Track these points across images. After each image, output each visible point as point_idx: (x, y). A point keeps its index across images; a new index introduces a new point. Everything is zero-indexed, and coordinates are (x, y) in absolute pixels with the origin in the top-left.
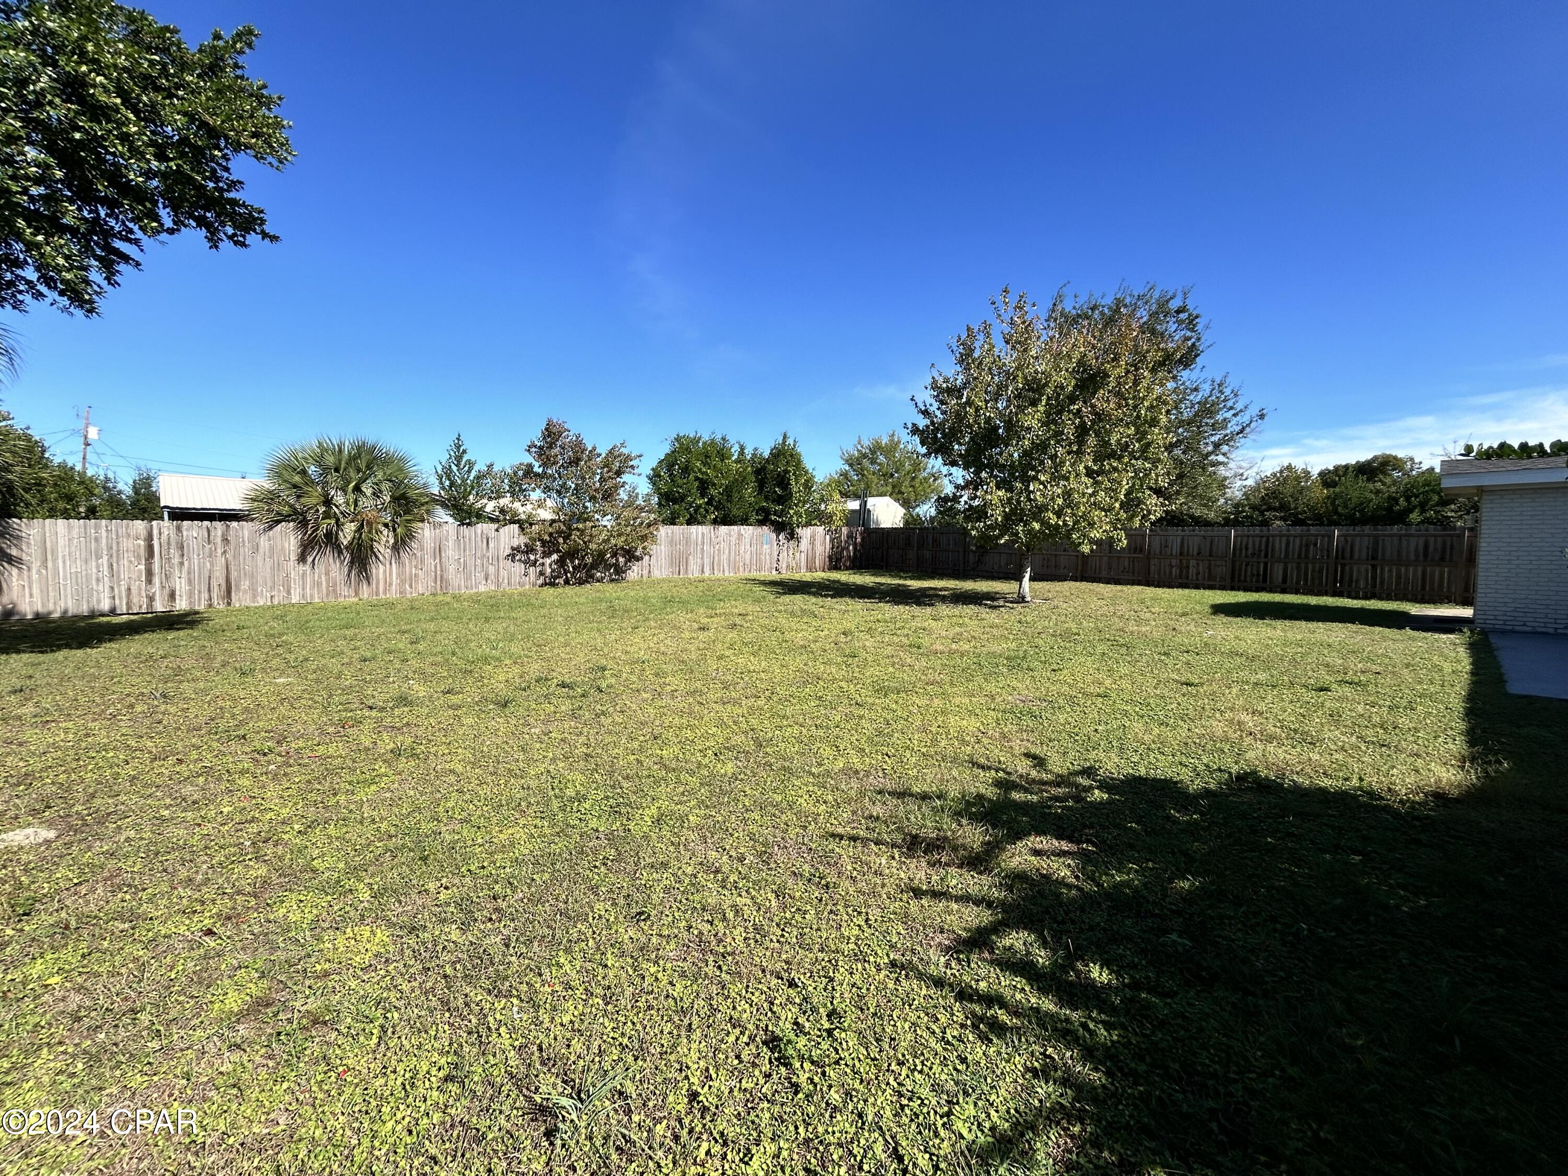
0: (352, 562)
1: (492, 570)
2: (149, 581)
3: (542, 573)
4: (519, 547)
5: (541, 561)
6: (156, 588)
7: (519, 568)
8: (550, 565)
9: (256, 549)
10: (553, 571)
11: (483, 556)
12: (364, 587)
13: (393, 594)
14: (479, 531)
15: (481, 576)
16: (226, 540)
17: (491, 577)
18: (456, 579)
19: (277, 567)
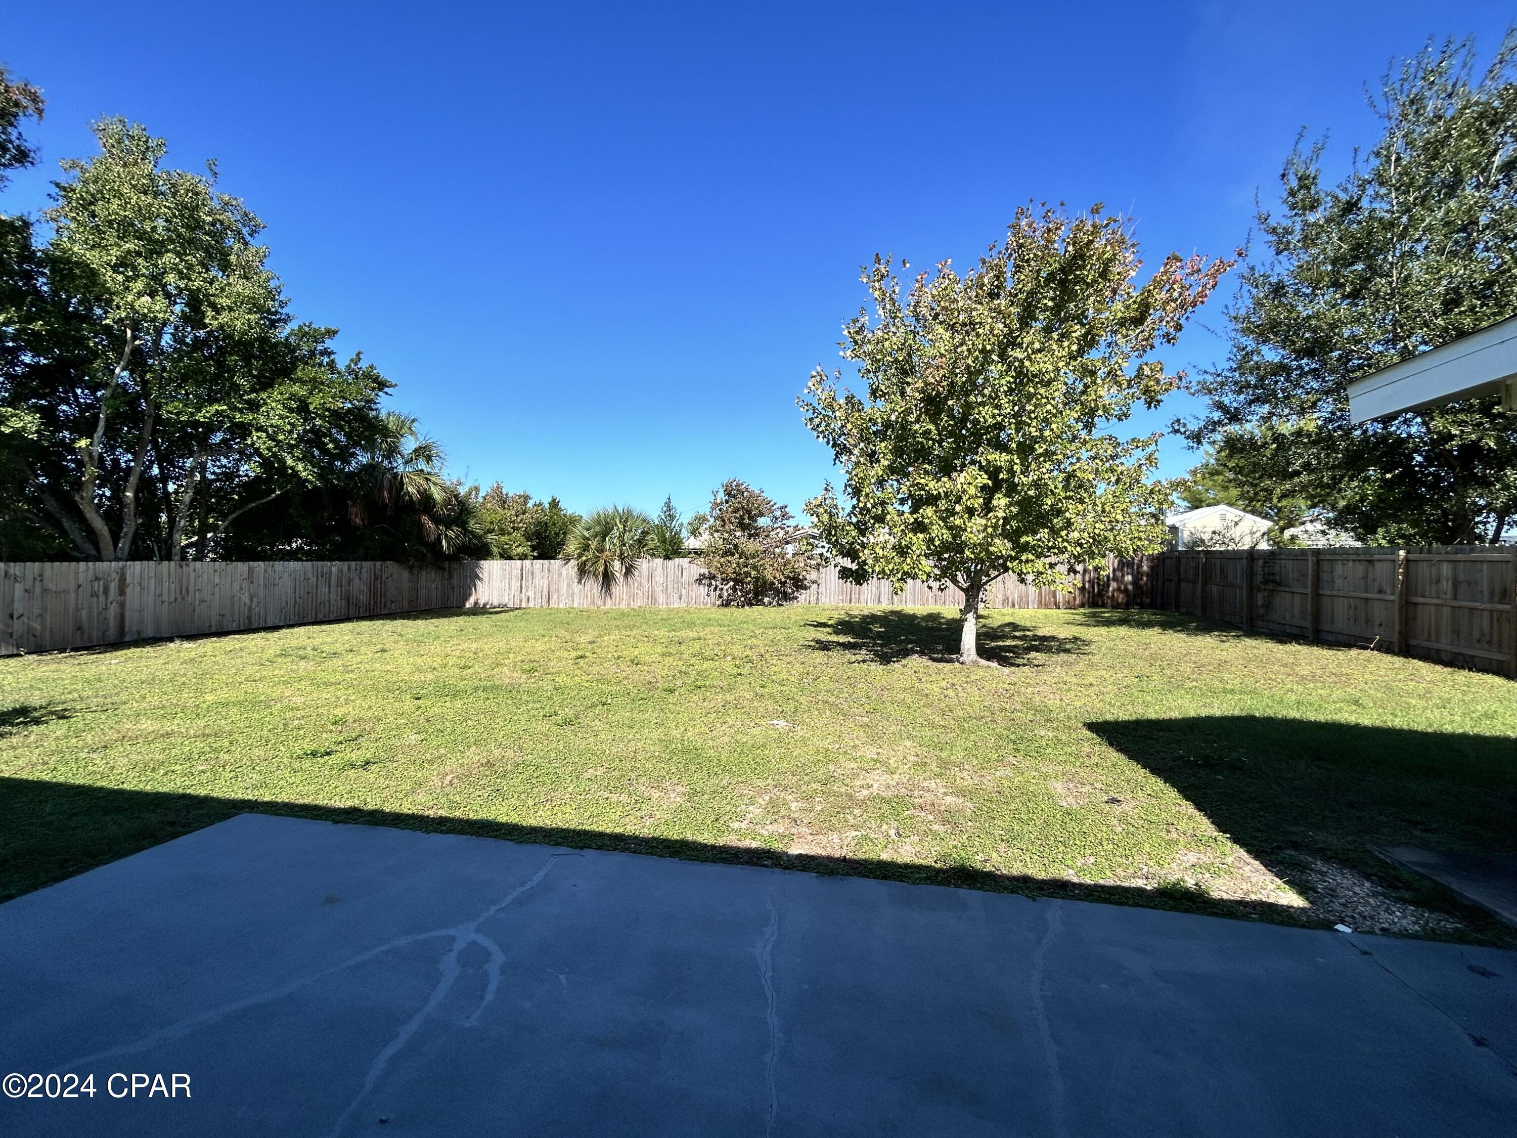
0: (603, 584)
1: (684, 592)
2: (521, 592)
3: (720, 596)
4: (704, 574)
5: (720, 586)
6: (523, 595)
7: (703, 590)
8: (727, 590)
9: (560, 575)
10: (729, 595)
11: (679, 581)
12: (608, 600)
13: (623, 606)
14: (677, 564)
15: (677, 596)
16: (549, 570)
17: (683, 597)
18: (661, 598)
19: (569, 585)
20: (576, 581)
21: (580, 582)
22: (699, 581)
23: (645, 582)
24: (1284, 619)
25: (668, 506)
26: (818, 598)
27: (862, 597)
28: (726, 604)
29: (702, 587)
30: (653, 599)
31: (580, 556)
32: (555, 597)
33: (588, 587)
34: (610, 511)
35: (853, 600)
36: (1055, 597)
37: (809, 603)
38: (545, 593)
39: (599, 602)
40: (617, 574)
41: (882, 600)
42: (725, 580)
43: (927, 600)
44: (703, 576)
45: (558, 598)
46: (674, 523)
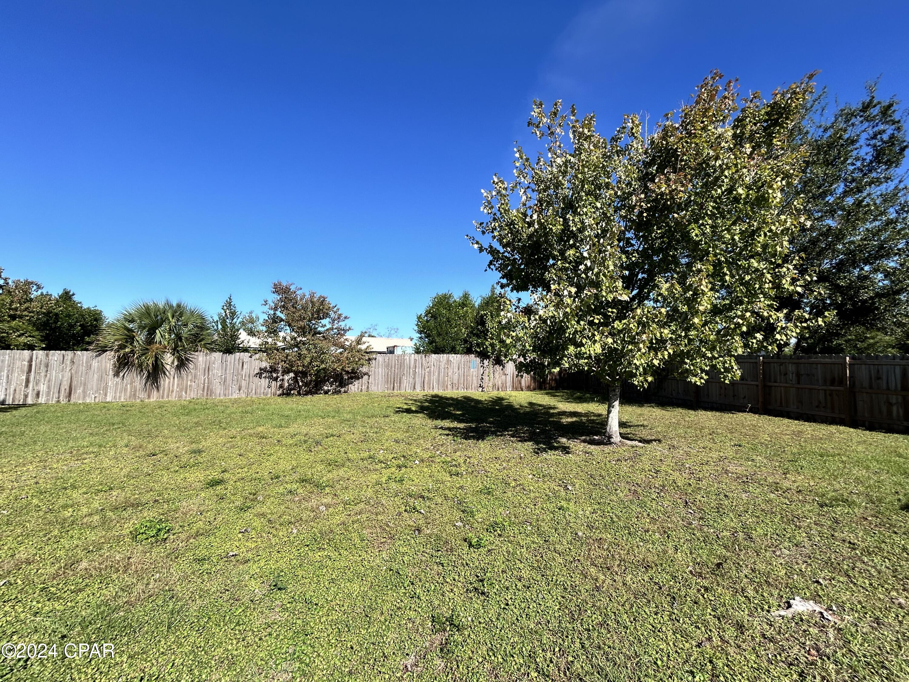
0: (148, 377)
1: (244, 384)
2: (27, 386)
3: (281, 386)
4: (265, 368)
5: (281, 377)
6: (30, 390)
7: (264, 382)
8: (288, 381)
9: (89, 367)
10: (290, 385)
11: (238, 374)
12: (155, 393)
13: (173, 398)
14: (237, 358)
15: (236, 387)
16: (73, 362)
17: (243, 388)
18: (218, 389)
19: (101, 379)
20: (111, 373)
21: (117, 374)
22: (259, 375)
23: (200, 374)
24: (672, 395)
25: (229, 304)
26: (368, 387)
27: (402, 385)
28: (287, 393)
29: (263, 379)
30: (209, 391)
31: (122, 347)
32: (80, 391)
33: (127, 379)
34: (161, 304)
35: (396, 387)
36: (521, 384)
37: (361, 391)
38: (65, 386)
39: (143, 395)
40: (168, 367)
41: (416, 387)
42: (286, 371)
43: (447, 387)
44: (263, 370)
45: (84, 392)
46: (235, 320)
